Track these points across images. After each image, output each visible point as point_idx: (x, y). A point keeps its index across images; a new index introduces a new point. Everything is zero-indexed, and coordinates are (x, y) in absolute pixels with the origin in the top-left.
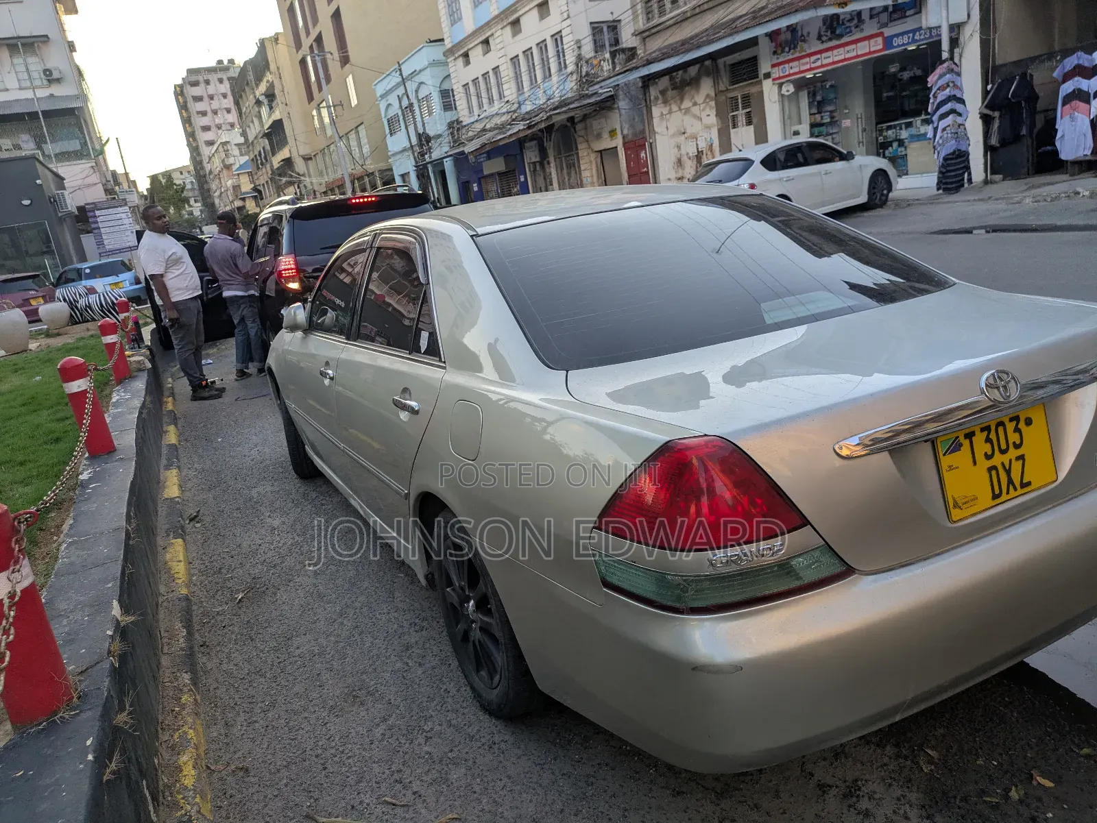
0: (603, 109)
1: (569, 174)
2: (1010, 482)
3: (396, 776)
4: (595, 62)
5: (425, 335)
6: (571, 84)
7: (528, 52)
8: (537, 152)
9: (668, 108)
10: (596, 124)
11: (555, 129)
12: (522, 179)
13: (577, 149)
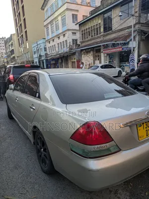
0: (73, 54)
1: (66, 65)
4: (73, 46)
5: (38, 94)
6: (68, 49)
7: (61, 43)
8: (61, 61)
9: (85, 56)
10: (72, 57)
11: (64, 57)
12: (58, 65)
13: (68, 61)
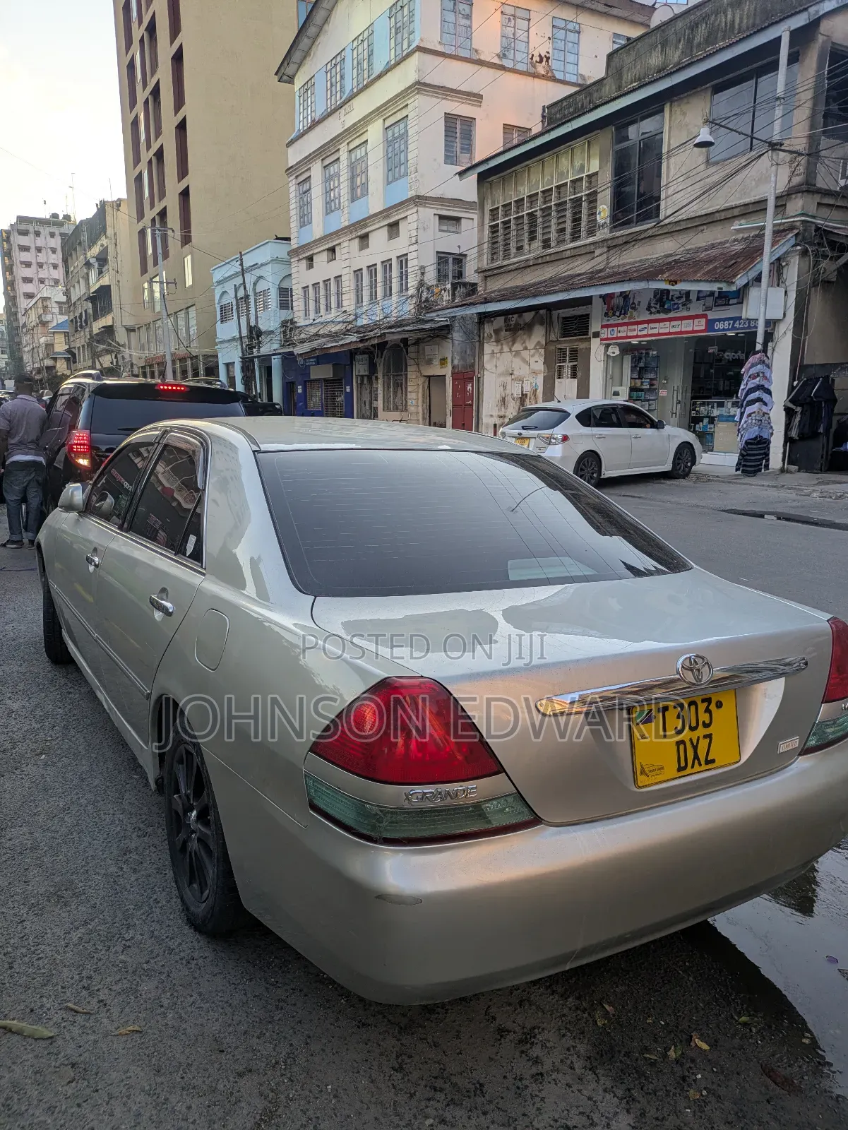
0: (438, 336)
1: (395, 393)
2: (696, 757)
3: (85, 983)
4: (436, 290)
5: (193, 539)
6: (409, 309)
7: (372, 268)
8: (366, 367)
9: (499, 347)
11: (388, 346)
12: (348, 390)
13: (406, 370)
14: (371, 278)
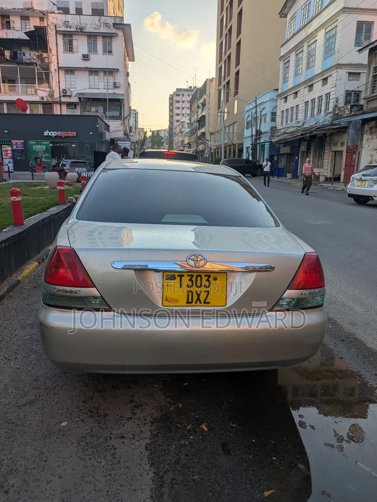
0: (341, 132)
1: (318, 160)
2: (198, 299)
4: (342, 109)
7: (313, 100)
8: (306, 147)
9: (371, 136)
10: (336, 138)
11: (317, 137)
12: (297, 158)
13: (324, 149)
14: (312, 105)
